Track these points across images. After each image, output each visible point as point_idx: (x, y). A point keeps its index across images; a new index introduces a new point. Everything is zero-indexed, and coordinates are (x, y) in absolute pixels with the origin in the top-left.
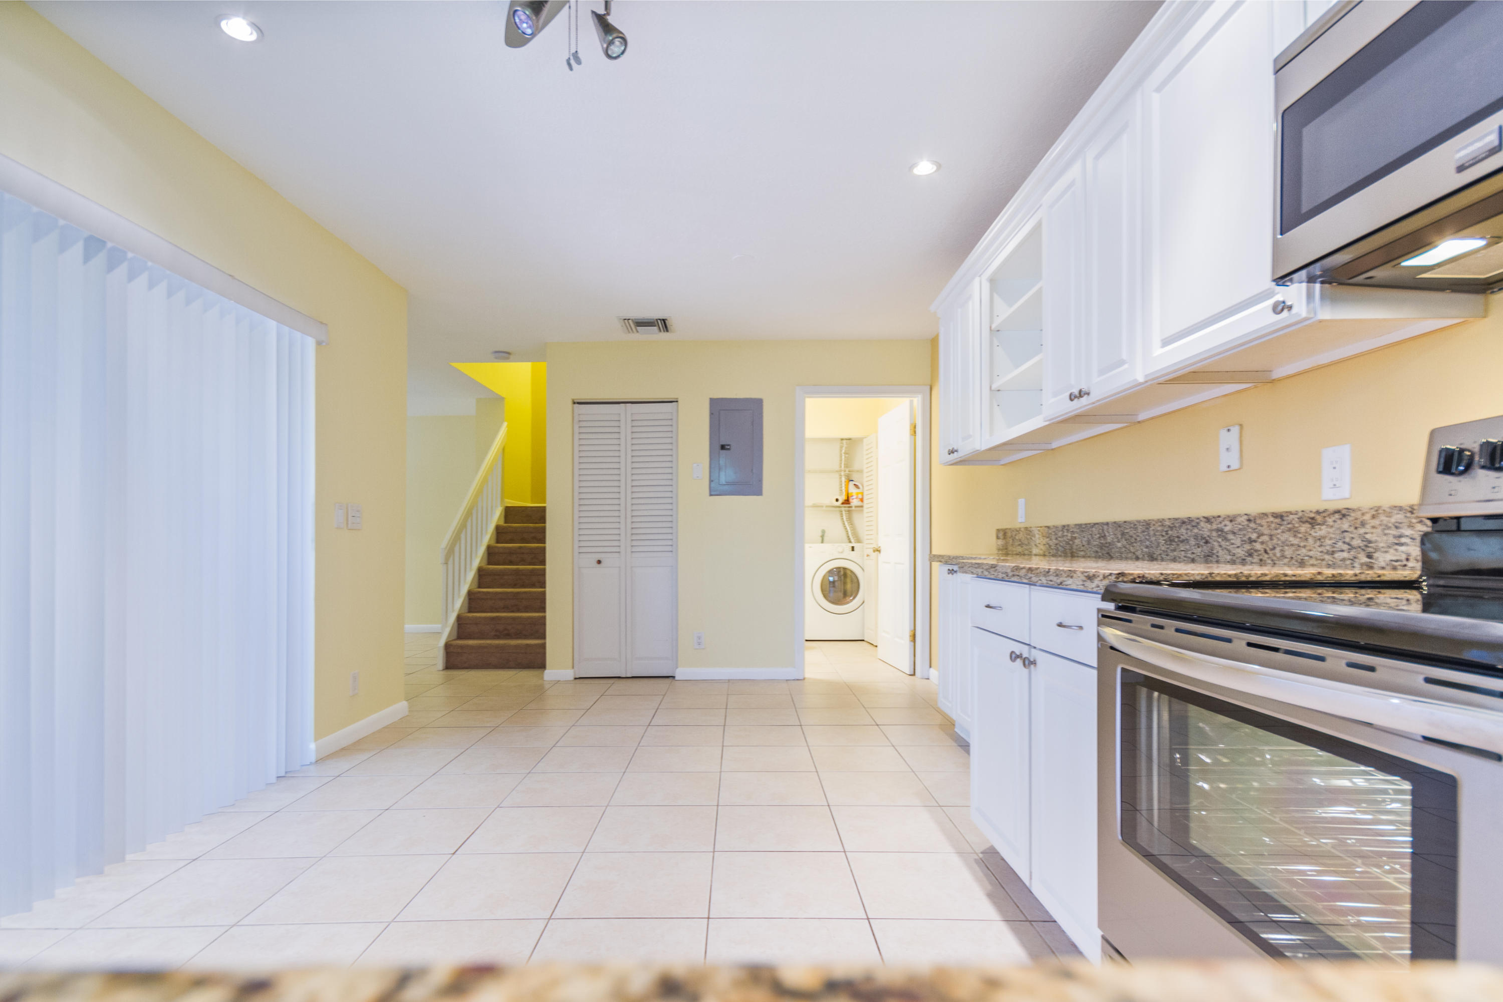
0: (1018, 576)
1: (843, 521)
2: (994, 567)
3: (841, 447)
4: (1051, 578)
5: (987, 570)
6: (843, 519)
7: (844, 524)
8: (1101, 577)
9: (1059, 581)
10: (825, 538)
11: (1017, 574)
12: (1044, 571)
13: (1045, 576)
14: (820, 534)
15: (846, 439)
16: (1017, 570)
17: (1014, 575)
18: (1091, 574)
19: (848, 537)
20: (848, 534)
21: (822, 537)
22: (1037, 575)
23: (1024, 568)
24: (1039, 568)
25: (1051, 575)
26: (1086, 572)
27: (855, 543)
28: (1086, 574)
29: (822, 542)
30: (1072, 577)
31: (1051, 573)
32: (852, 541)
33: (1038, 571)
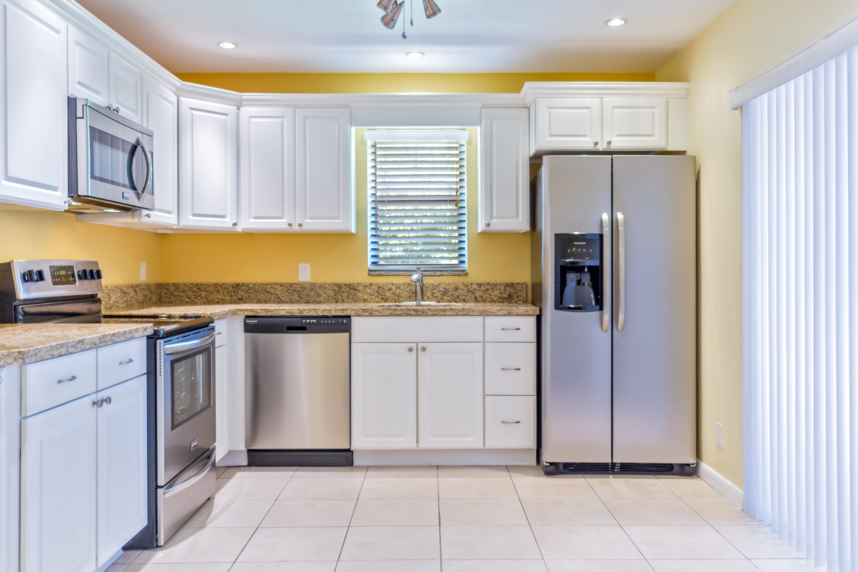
0: (105, 341)
2: (82, 342)
4: (127, 335)
5: (72, 347)
8: (150, 327)
9: (131, 336)
11: (104, 340)
12: (123, 333)
13: (123, 335)
16: (103, 338)
17: (101, 342)
18: (146, 328)
22: (119, 336)
23: (110, 334)
24: (119, 332)
25: (127, 334)
26: (144, 327)
28: (144, 328)
30: (138, 332)
31: (127, 332)
33: (119, 334)
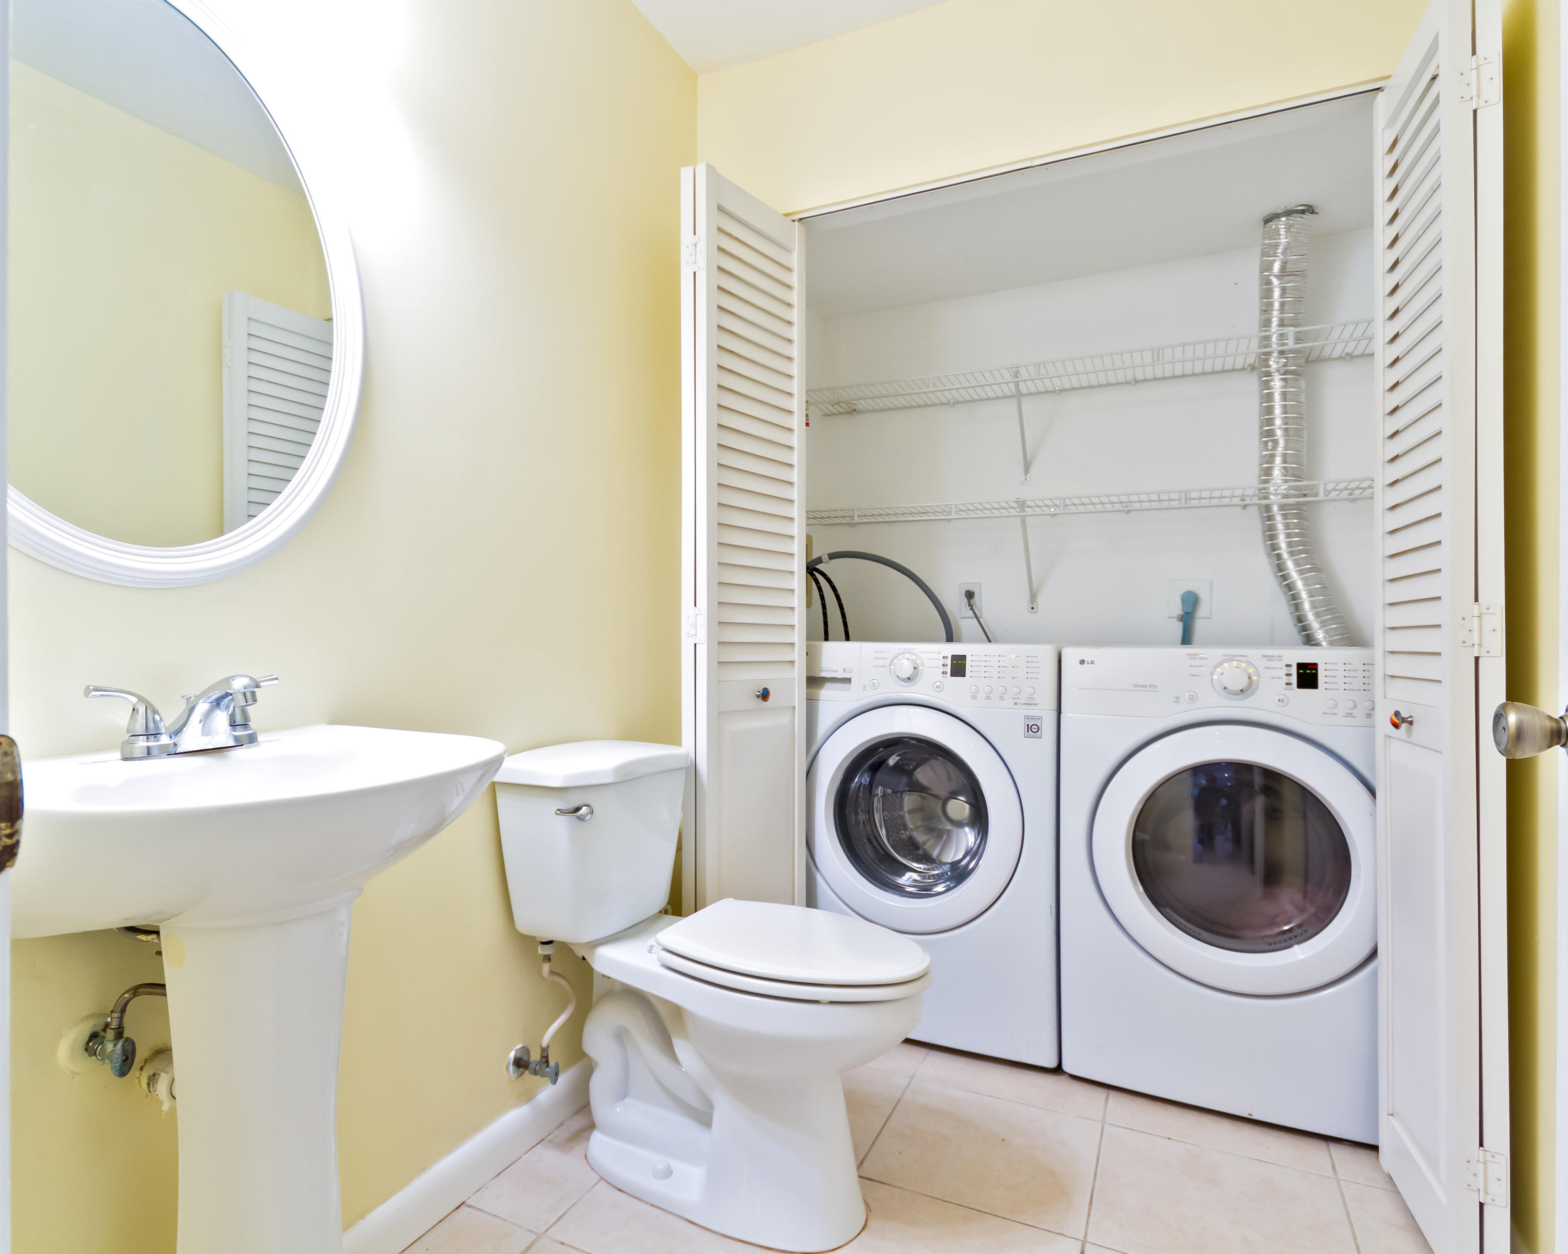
1: (1279, 557)
3: (1268, 252)
6: (1274, 547)
7: (1280, 567)
10: (1200, 627)
14: (1177, 609)
15: (1288, 213)
19: (1300, 619)
20: (1297, 607)
21: (1187, 620)
27: (1332, 644)
29: (1186, 639)
32: (1320, 635)
